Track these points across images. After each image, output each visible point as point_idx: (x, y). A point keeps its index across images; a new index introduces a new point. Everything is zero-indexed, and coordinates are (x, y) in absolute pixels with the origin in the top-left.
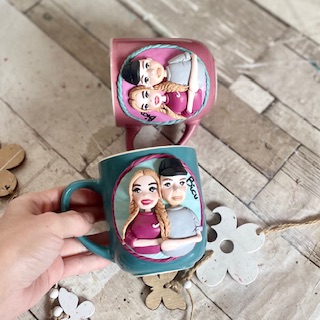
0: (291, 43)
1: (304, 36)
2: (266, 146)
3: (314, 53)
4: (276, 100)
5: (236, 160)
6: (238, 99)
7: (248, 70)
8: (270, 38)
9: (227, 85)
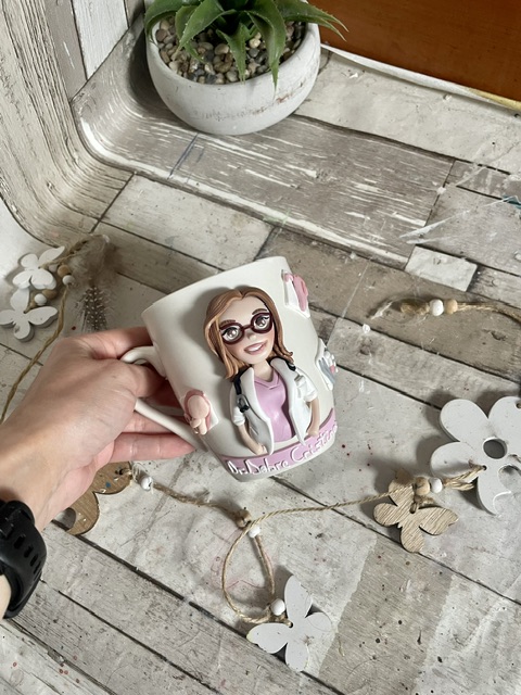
0: (468, 182)
1: (480, 165)
2: (495, 337)
3: (505, 187)
4: (481, 267)
5: (460, 372)
6: (424, 280)
7: (422, 237)
8: (435, 184)
9: (400, 267)
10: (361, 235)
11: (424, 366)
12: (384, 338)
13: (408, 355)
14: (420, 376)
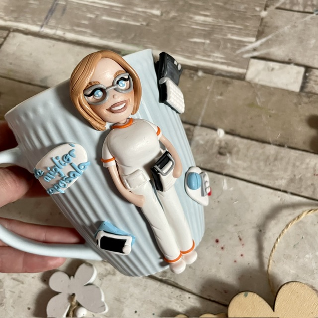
0: (284, 3)
7: (255, 50)
8: (258, 9)
9: (241, 77)
10: (204, 56)
11: (276, 159)
12: (237, 139)
13: (260, 151)
14: (274, 168)
